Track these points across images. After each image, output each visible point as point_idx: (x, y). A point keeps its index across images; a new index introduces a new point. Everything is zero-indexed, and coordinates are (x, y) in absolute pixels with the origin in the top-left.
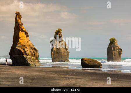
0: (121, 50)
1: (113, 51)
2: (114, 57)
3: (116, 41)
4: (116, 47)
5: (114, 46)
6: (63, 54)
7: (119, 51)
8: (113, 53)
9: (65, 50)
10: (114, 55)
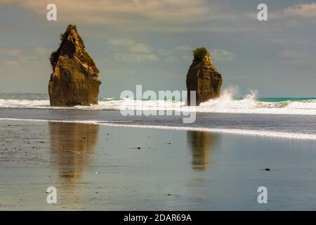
0: (219, 76)
1: (199, 80)
2: (201, 93)
3: (209, 56)
4: (206, 69)
5: (203, 68)
6: (77, 85)
7: (215, 80)
8: (199, 84)
9: (83, 77)
10: (201, 90)
